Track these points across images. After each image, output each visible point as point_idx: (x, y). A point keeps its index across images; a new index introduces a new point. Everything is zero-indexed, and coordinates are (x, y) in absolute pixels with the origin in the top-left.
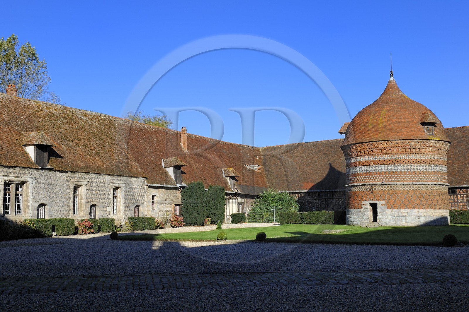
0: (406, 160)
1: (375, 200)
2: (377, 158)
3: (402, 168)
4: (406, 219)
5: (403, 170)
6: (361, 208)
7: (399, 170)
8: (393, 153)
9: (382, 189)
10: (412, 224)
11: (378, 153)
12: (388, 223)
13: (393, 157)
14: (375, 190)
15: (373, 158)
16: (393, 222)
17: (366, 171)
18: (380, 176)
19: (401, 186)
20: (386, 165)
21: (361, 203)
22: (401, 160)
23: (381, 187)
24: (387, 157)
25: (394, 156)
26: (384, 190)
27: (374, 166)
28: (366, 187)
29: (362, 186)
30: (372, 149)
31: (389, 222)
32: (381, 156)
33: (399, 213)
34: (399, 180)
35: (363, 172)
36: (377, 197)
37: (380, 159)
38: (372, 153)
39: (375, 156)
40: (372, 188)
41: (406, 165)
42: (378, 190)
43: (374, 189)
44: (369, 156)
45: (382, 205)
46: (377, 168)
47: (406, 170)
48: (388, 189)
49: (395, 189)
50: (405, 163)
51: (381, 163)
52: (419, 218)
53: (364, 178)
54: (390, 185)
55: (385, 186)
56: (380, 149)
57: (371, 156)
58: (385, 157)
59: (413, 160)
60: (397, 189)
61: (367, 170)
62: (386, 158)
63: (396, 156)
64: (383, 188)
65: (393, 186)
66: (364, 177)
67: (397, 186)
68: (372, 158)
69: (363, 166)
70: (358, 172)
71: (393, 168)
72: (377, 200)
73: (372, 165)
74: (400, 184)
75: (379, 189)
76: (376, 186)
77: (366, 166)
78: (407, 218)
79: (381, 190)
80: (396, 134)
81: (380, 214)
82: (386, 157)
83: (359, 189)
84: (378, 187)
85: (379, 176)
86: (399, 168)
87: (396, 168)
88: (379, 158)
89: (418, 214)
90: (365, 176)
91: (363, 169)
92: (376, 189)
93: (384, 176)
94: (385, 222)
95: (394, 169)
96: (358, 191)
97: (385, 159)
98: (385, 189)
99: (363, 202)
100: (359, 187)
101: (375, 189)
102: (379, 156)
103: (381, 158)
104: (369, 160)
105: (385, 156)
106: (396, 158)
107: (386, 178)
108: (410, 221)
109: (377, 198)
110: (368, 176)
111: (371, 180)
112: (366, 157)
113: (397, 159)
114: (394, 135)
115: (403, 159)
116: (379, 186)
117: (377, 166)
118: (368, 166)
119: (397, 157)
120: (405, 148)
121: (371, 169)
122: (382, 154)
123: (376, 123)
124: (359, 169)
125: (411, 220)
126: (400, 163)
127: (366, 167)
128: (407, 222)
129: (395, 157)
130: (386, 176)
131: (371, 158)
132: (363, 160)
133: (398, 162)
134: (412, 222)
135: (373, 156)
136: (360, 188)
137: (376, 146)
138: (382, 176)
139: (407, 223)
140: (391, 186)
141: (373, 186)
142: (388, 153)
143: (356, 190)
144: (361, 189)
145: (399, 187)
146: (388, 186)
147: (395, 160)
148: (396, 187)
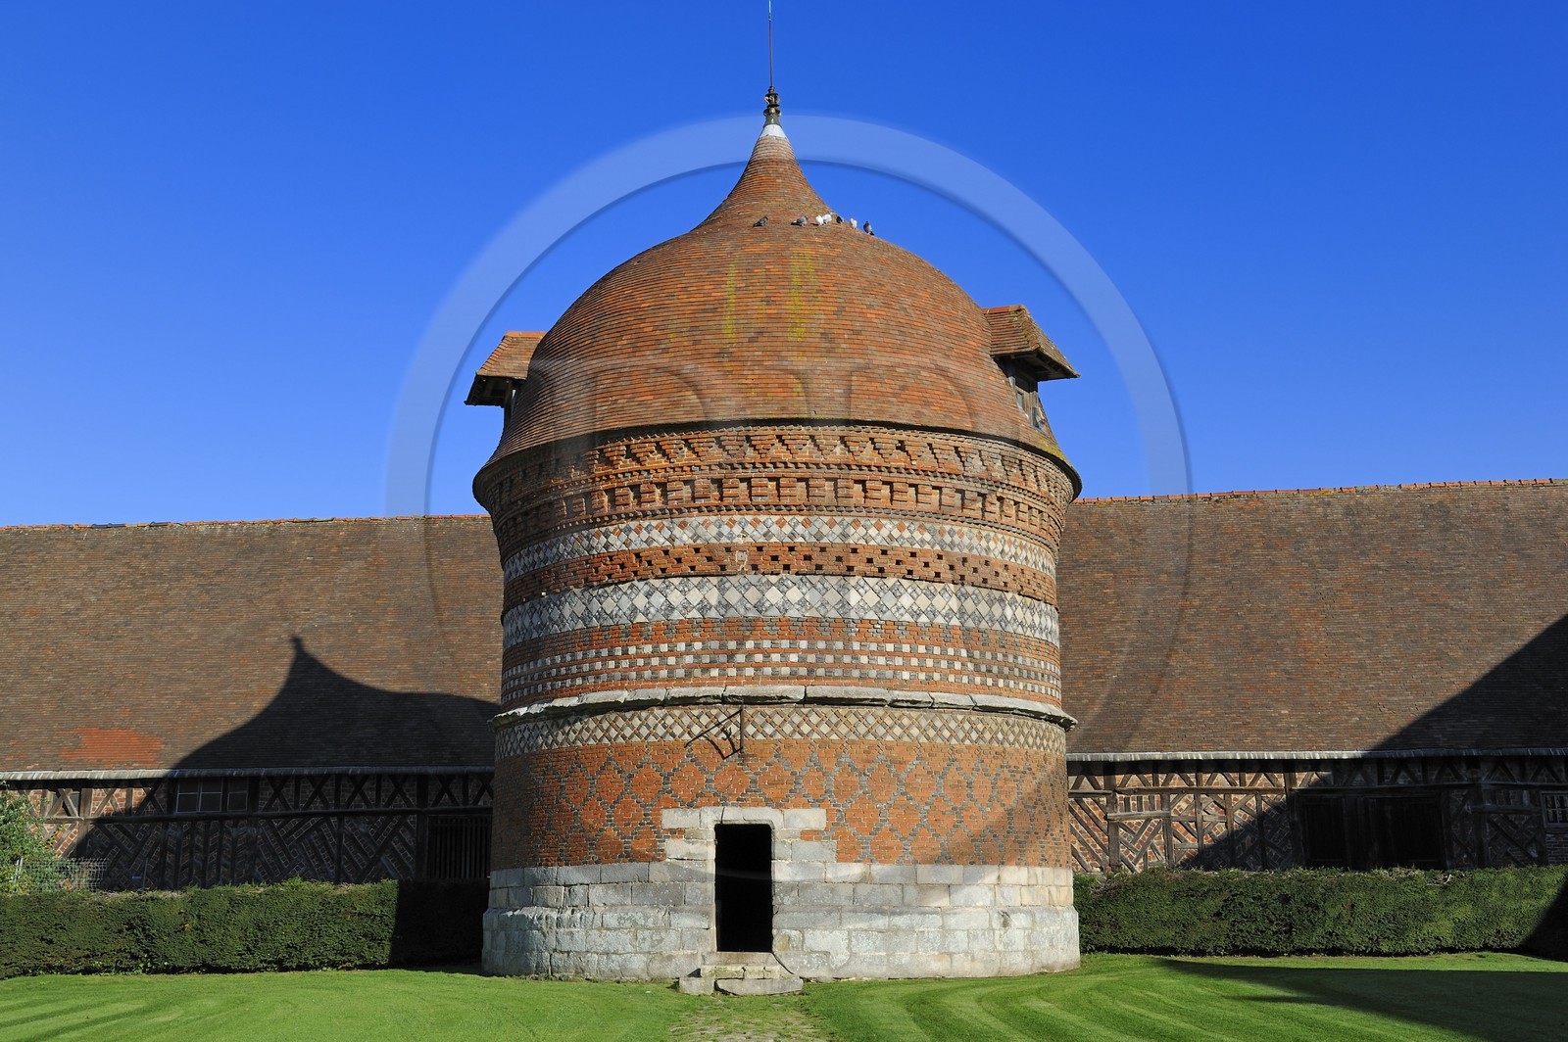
0: (940, 557)
1: (756, 804)
2: (775, 529)
3: (923, 602)
4: (945, 930)
5: (923, 619)
6: (656, 856)
7: (907, 618)
8: (873, 503)
9: (805, 729)
10: (973, 960)
11: (787, 501)
12: (841, 957)
13: (873, 532)
14: (760, 737)
15: (749, 529)
16: (876, 949)
17: (695, 614)
18: (793, 649)
19: (914, 714)
20: (833, 580)
21: (655, 824)
22: (913, 555)
23: (797, 719)
24: (837, 530)
25: (879, 527)
26: (815, 736)
27: (753, 578)
28: (696, 712)
29: (664, 711)
30: (750, 473)
31: (853, 955)
32: (801, 519)
33: (906, 888)
34: (906, 675)
35: (676, 616)
36: (773, 784)
37: (792, 535)
38: (744, 499)
39: (762, 518)
40: (741, 727)
41: (939, 587)
42: (778, 736)
43: (750, 730)
44: (726, 519)
45: (807, 835)
46: (773, 596)
47: (939, 620)
48: (843, 729)
49: (881, 731)
50: (938, 575)
51: (804, 566)
52: (1005, 924)
53: (679, 655)
54: (854, 709)
55: (825, 709)
56: (799, 474)
57: (737, 517)
58: (828, 530)
59: (971, 563)
60: (897, 731)
61: (703, 607)
62: (831, 535)
63: (889, 527)
64: (809, 723)
65: (871, 715)
66: (681, 647)
67: (897, 713)
68: (743, 530)
69: (676, 581)
70: (641, 618)
71: (872, 599)
72: (768, 802)
73: (743, 572)
74: (914, 704)
75: (788, 729)
76: (768, 710)
77: (695, 580)
78: (952, 921)
79: (797, 736)
80: (895, 395)
81: (787, 900)
82: (831, 525)
83: (644, 731)
84: (778, 720)
85: (785, 644)
86: (906, 601)
87: (889, 600)
88: (787, 529)
89: (999, 899)
90: (689, 645)
91: (676, 598)
92: (769, 730)
93: (821, 645)
94: (827, 953)
95: (880, 608)
96: (629, 745)
97: (825, 540)
98: (824, 729)
99: (671, 818)
100: (644, 714)
101: (760, 727)
102: (788, 518)
103: (800, 529)
104: (724, 540)
105: (826, 519)
106: (890, 536)
107: (829, 659)
108: (964, 946)
109: (770, 792)
110: (715, 645)
111: (732, 672)
112: (701, 519)
113: (895, 544)
114: (883, 394)
115: (927, 547)
116: (786, 710)
117: (774, 579)
118: (714, 580)
119: (896, 533)
120: (939, 481)
121: (733, 596)
122: (808, 508)
123: (769, 317)
124: (648, 595)
125: (972, 936)
126: (910, 572)
127: (699, 587)
128: (952, 949)
129: (885, 532)
130: (828, 650)
131: (737, 530)
132: (677, 543)
133: (898, 562)
134: (976, 947)
135: (749, 518)
136: (651, 721)
137: (773, 452)
138: (804, 644)
139: (951, 955)
140: (863, 711)
141: (749, 710)
142: (845, 502)
143: (613, 733)
144: (660, 731)
145: (906, 721)
146: (843, 710)
147: (884, 552)
148: (889, 721)
